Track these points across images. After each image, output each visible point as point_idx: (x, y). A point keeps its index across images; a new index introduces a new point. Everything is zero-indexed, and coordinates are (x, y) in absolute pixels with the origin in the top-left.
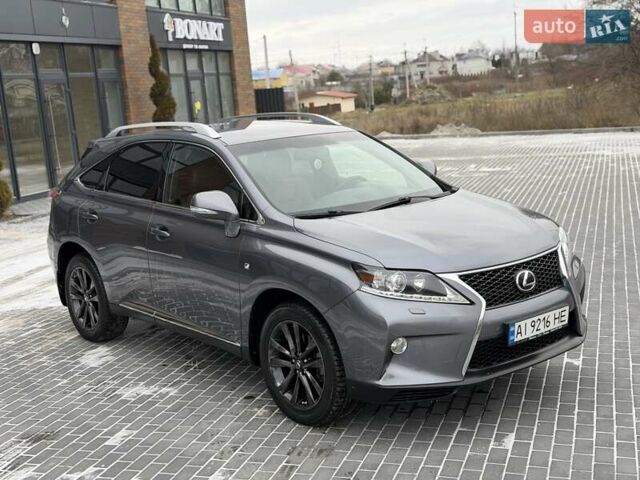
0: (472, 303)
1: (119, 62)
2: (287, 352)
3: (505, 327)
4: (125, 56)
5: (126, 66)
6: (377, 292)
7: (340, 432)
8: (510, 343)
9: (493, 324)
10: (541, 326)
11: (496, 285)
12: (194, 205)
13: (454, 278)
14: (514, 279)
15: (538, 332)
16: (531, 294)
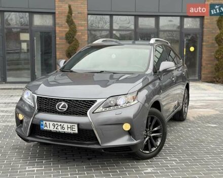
8: (41, 129)
10: (59, 127)
13: (36, 96)
15: (57, 130)
16: (64, 114)
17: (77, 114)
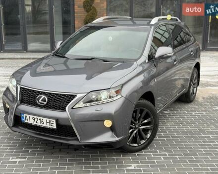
8: (22, 121)
13: (19, 87)
15: (37, 124)
16: (44, 107)
17: (56, 109)
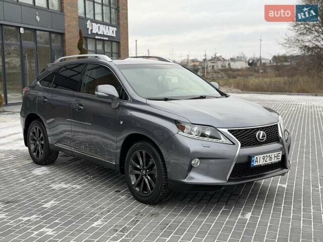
0: (234, 144)
1: (63, 41)
2: (139, 166)
3: (250, 158)
4: (66, 39)
5: (66, 44)
6: (187, 135)
7: (163, 207)
8: (251, 166)
9: (244, 156)
10: (268, 160)
11: (246, 136)
12: (97, 91)
13: (225, 131)
14: (255, 135)
15: (266, 163)
16: (264, 143)
